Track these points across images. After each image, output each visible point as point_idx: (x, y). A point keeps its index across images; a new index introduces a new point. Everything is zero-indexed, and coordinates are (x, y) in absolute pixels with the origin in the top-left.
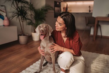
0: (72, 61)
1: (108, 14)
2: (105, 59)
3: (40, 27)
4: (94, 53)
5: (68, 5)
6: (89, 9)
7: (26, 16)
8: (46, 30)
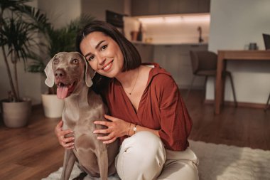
0: (158, 162)
1: (248, 43)
2: (254, 160)
3: (56, 61)
4: (220, 146)
5: (144, 26)
6: (198, 35)
7: (26, 46)
8: (75, 69)
